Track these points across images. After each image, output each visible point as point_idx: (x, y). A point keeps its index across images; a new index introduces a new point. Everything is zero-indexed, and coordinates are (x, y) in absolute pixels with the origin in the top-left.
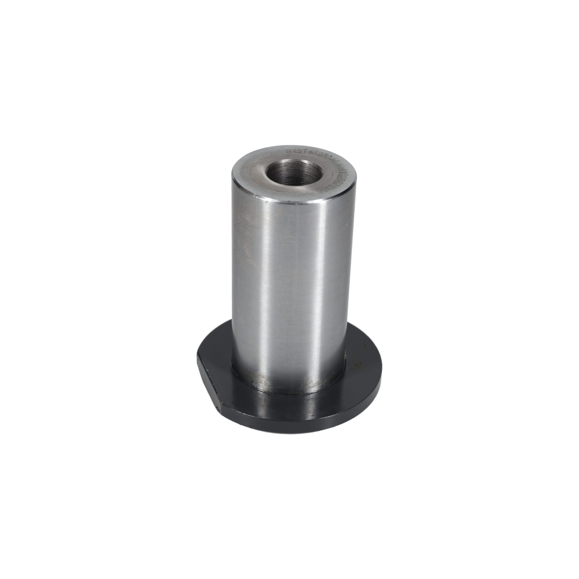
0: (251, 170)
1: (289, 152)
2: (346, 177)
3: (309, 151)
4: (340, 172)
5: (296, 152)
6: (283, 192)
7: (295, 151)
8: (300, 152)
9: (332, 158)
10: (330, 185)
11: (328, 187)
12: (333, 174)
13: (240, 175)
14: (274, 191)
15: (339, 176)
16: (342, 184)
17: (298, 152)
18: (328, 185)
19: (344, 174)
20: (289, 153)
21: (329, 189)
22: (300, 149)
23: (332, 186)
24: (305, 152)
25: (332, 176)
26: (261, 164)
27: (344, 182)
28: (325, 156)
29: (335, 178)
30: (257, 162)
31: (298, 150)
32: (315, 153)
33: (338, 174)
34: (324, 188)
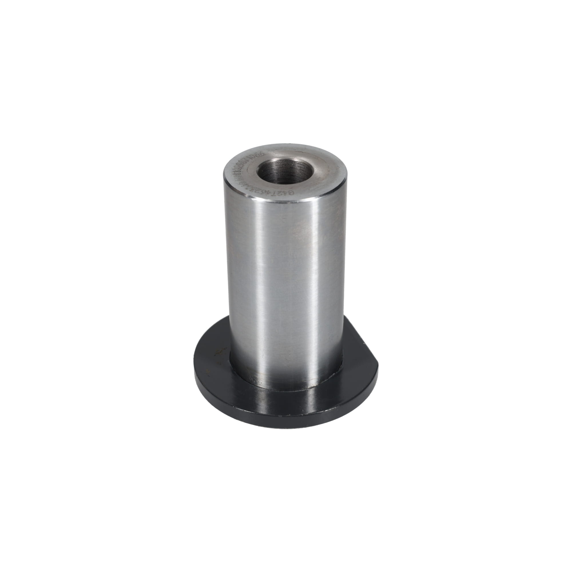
0: (328, 171)
1: (291, 193)
2: (234, 167)
3: (269, 194)
4: (240, 171)
5: (283, 192)
6: (296, 151)
7: (284, 194)
8: (280, 192)
9: (246, 187)
10: (251, 158)
11: (253, 157)
12: (247, 170)
13: (338, 166)
14: (303, 152)
15: (242, 168)
16: (239, 160)
17: (282, 193)
18: (253, 159)
19: (237, 170)
20: (291, 191)
21: (253, 155)
22: (279, 196)
23: (250, 158)
24: (274, 193)
25: (248, 168)
26: (320, 178)
27: (237, 162)
28: (253, 189)
29: (246, 166)
30: (323, 179)
31: (282, 194)
32: (264, 191)
33: (242, 170)
34: (258, 156)
